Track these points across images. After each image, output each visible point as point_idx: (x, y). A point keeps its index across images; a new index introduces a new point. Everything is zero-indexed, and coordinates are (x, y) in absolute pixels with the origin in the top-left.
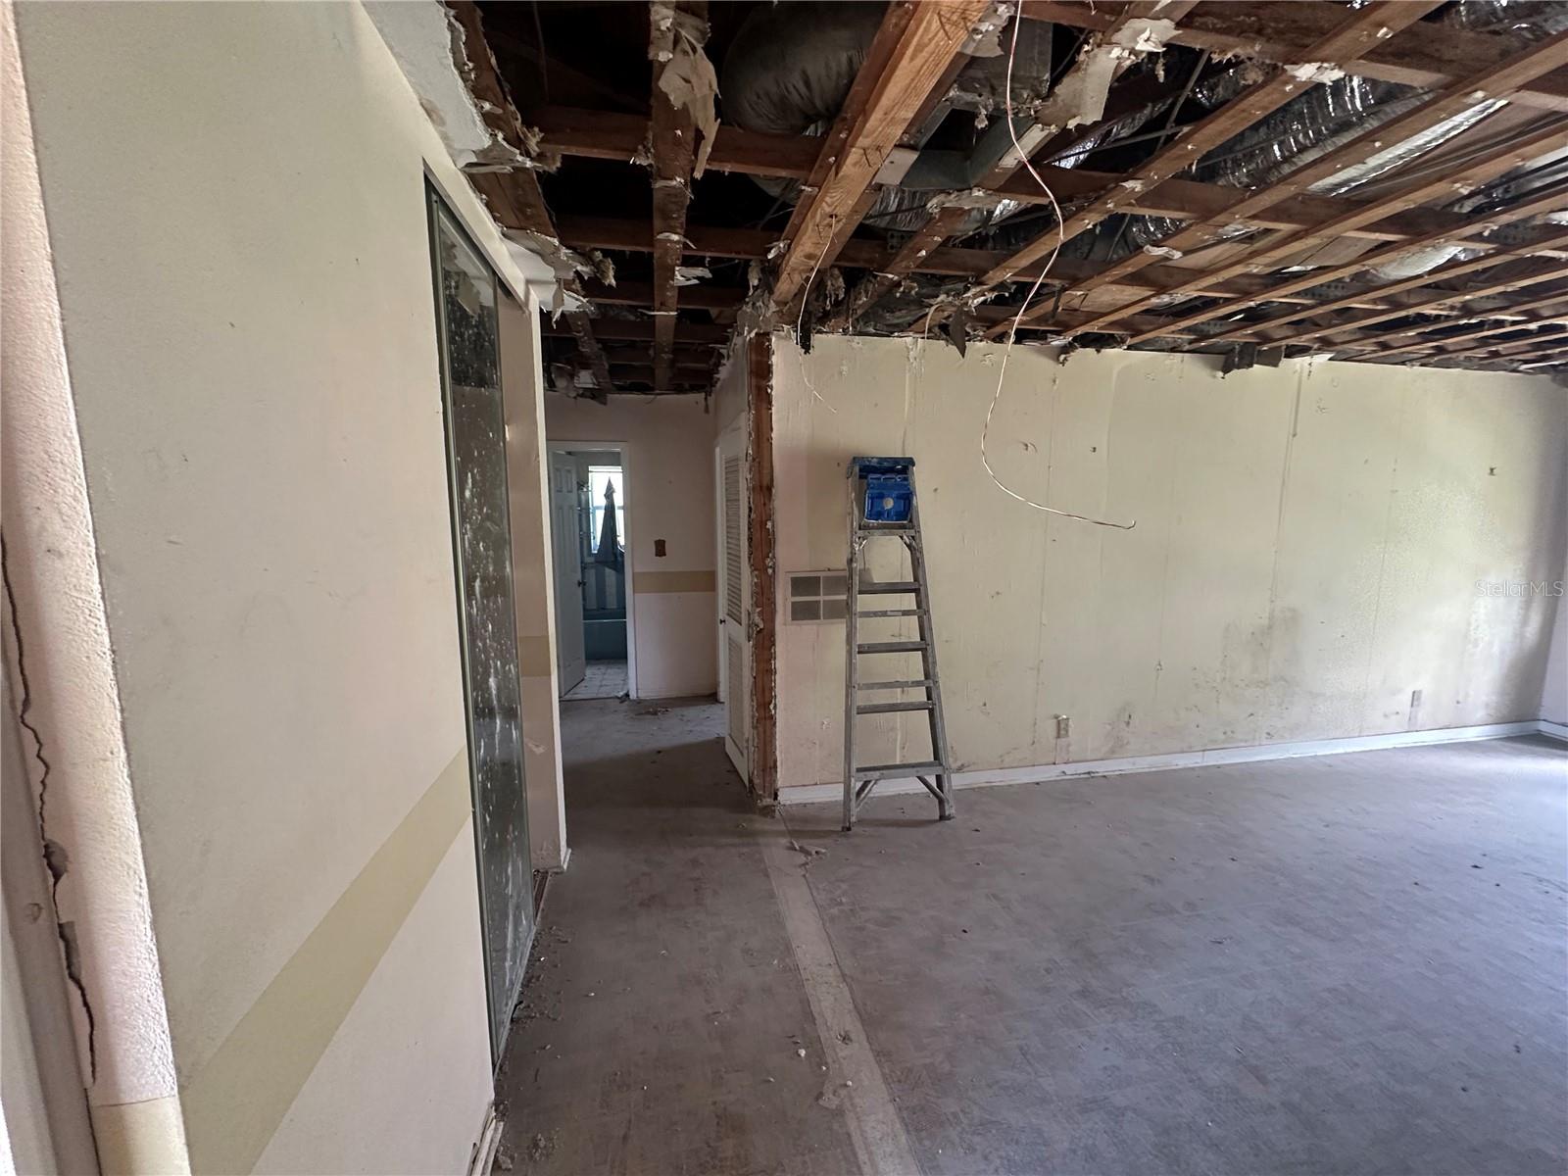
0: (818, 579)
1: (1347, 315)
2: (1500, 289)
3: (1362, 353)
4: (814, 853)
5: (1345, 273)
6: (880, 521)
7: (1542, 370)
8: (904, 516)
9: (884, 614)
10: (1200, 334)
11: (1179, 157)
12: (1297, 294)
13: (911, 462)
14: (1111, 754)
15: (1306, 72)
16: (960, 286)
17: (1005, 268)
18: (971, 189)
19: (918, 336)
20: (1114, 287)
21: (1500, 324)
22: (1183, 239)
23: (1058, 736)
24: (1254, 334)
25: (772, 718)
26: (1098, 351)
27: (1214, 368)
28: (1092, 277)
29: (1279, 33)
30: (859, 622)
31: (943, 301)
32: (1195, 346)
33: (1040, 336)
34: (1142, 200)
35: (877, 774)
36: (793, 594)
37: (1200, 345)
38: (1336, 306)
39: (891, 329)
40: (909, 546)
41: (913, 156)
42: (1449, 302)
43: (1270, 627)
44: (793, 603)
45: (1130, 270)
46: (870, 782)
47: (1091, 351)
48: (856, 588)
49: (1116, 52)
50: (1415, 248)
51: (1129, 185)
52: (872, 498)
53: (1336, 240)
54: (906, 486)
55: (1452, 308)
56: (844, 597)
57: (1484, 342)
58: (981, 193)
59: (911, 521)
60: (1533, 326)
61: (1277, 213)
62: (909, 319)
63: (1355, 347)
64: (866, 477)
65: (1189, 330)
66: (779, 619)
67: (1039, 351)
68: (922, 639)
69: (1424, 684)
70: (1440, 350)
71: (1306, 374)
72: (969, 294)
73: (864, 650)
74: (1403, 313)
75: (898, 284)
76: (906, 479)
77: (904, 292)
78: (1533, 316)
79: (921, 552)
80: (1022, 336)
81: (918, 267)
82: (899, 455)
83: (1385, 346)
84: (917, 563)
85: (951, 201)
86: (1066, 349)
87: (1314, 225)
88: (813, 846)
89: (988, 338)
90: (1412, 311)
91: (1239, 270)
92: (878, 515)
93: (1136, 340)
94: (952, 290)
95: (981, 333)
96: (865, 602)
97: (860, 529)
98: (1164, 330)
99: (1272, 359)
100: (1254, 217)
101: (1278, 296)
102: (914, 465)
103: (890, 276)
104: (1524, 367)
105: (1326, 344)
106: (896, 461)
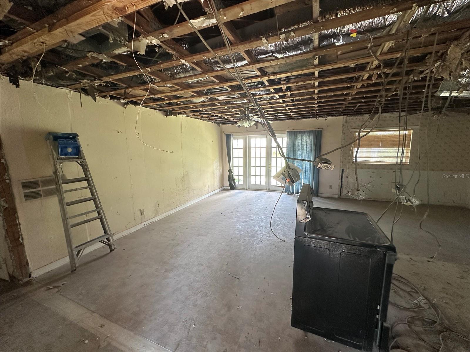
0: (38, 181)
1: (188, 108)
2: (210, 108)
3: (191, 116)
4: (61, 285)
5: (188, 99)
6: (67, 157)
7: (216, 123)
8: (77, 154)
9: (76, 190)
10: (160, 106)
11: (159, 67)
12: (180, 102)
13: (77, 135)
14: (156, 215)
15: (183, 61)
16: (93, 79)
17: (109, 78)
18: (102, 54)
19: (71, 90)
20: (141, 90)
21: (210, 114)
22: (159, 84)
23: (141, 215)
24: (172, 108)
25: (22, 245)
26: (135, 106)
27: (164, 115)
28: (135, 87)
29: (178, 51)
30: (65, 194)
31: (86, 82)
32: (159, 109)
33: (118, 99)
34: (149, 73)
35: (84, 246)
36: (24, 189)
37: (160, 108)
38: (187, 105)
39: (59, 86)
40: (81, 165)
41: (84, 39)
42: (204, 108)
43: (184, 176)
44: (24, 193)
45: (146, 88)
46: (81, 250)
47: (133, 106)
48: (61, 182)
49: (147, 41)
50: (199, 98)
51: (147, 69)
52: (62, 148)
53: (187, 92)
54: (76, 144)
55: (204, 110)
56: (54, 187)
57: (208, 117)
58: (106, 56)
59: (80, 156)
60: (215, 115)
61: (177, 84)
62: (68, 84)
63: (190, 114)
64: (57, 140)
65: (158, 105)
66: (17, 201)
67: (117, 103)
68: (92, 196)
69: (209, 184)
70: (203, 117)
71: (182, 119)
72: (96, 82)
73: (69, 204)
74: (197, 109)
75: (67, 72)
76: (76, 141)
77: (69, 75)
78: (215, 113)
79: (87, 166)
80: (112, 97)
81: (77, 69)
82: (70, 132)
83: (194, 115)
84: (85, 169)
85: (96, 55)
86: (126, 104)
87: (183, 89)
88: (60, 284)
89: (100, 96)
90: (199, 109)
91: (169, 94)
92: (66, 154)
93: (145, 105)
94: (89, 79)
95: (97, 94)
96: (65, 187)
97: (58, 160)
98: (153, 104)
99: (175, 114)
100: (173, 84)
101: (177, 101)
102: (78, 136)
103: (64, 69)
104: (214, 122)
105: (185, 113)
106: (70, 134)
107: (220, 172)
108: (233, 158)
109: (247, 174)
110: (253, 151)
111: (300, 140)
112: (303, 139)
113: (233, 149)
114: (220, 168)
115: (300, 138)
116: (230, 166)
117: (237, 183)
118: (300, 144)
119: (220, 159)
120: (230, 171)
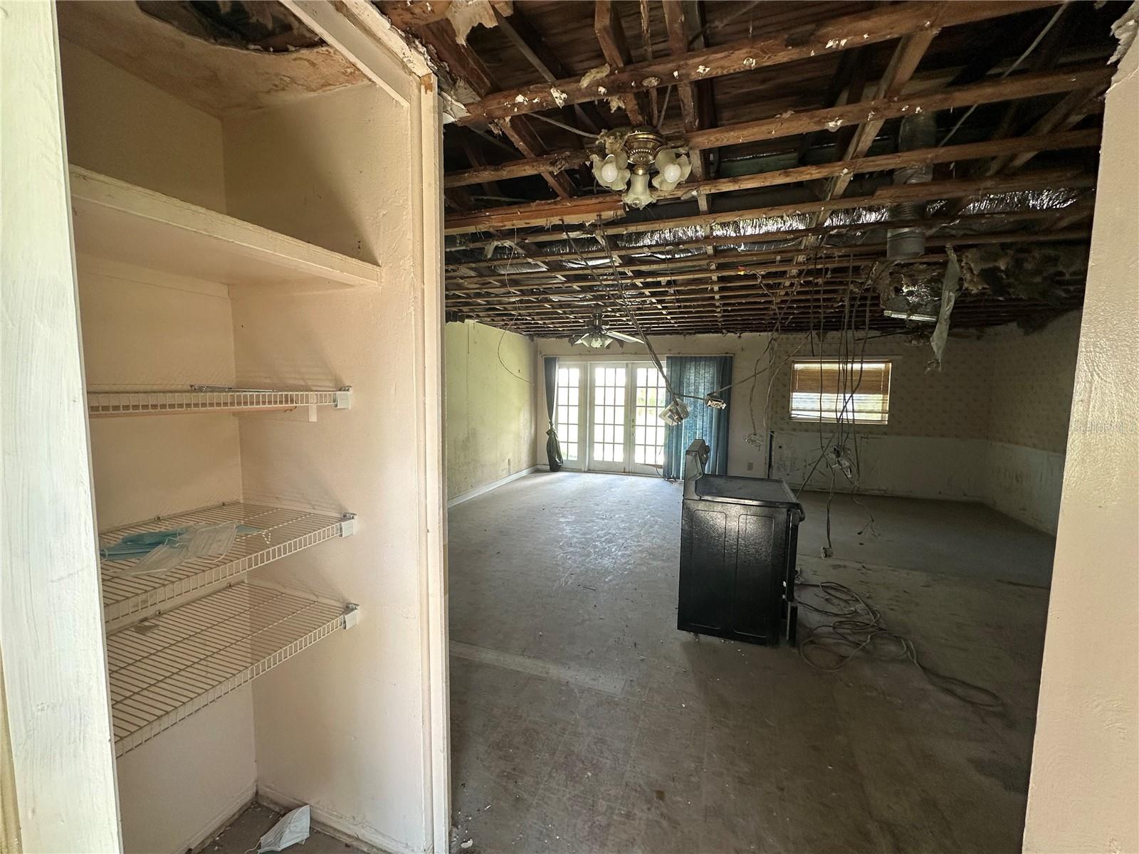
3: (486, 321)
21: (525, 320)
43: (468, 437)
57: (518, 324)
69: (510, 456)
71: (470, 326)
78: (533, 319)
83: (494, 321)
99: (462, 319)
104: (524, 334)
105: (479, 317)
107: (530, 433)
108: (557, 405)
109: (586, 440)
110: (599, 394)
111: (691, 375)
112: (697, 373)
113: (558, 387)
114: (531, 426)
115: (692, 371)
116: (551, 423)
117: (564, 458)
118: (692, 381)
119: (531, 408)
120: (551, 433)
